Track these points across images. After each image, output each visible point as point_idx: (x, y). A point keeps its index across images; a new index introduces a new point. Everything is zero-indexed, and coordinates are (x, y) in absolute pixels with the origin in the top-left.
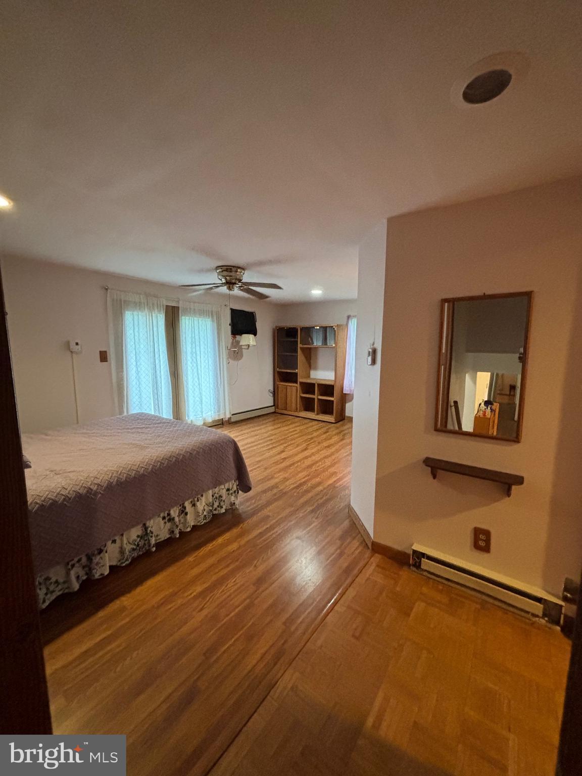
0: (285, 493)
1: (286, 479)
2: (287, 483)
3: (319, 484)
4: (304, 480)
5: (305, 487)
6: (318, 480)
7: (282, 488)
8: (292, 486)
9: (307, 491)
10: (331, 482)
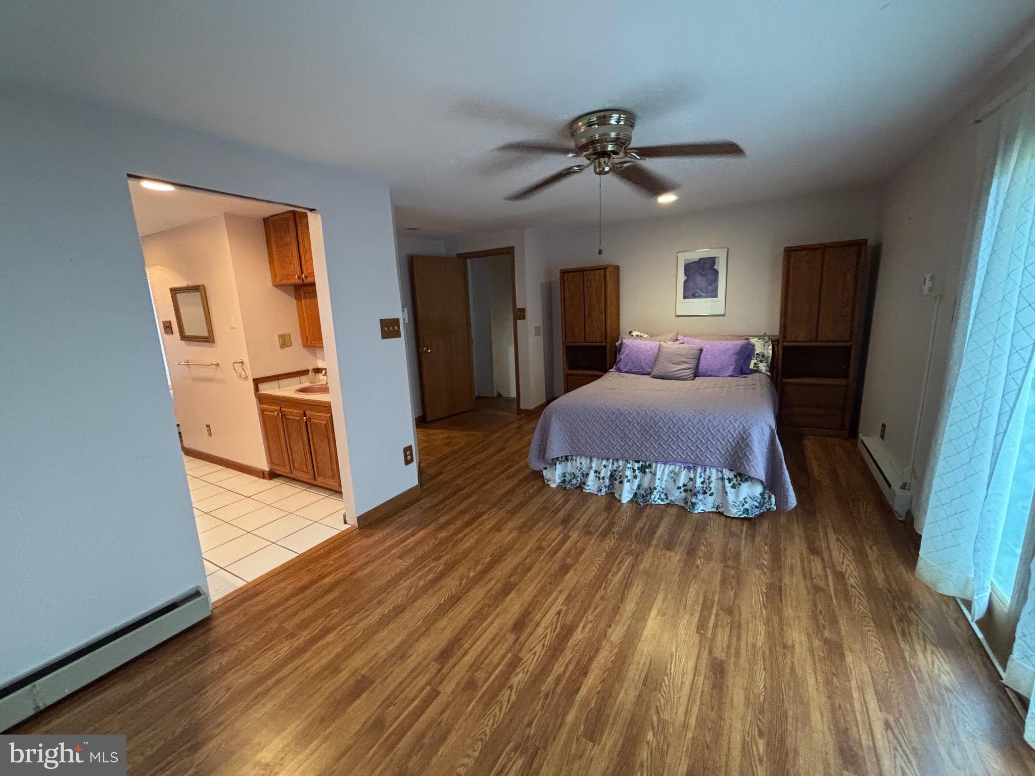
0: (494, 505)
1: (497, 528)
2: (494, 522)
3: (441, 528)
4: (467, 531)
5: (467, 517)
6: (443, 534)
7: (501, 512)
8: (485, 517)
9: (464, 512)
10: (421, 534)
